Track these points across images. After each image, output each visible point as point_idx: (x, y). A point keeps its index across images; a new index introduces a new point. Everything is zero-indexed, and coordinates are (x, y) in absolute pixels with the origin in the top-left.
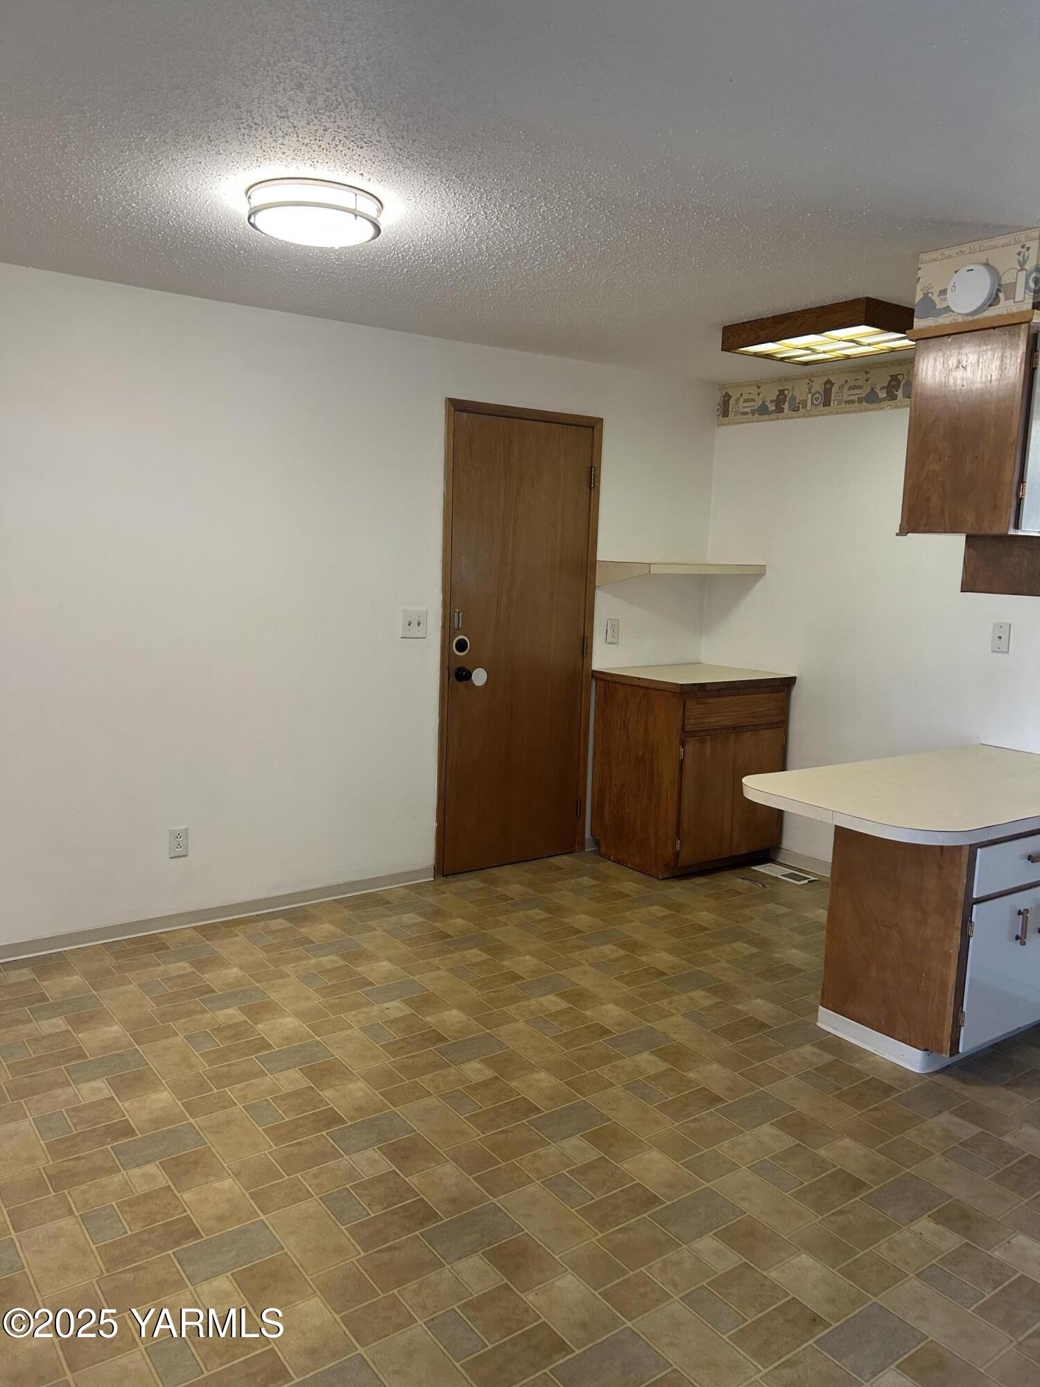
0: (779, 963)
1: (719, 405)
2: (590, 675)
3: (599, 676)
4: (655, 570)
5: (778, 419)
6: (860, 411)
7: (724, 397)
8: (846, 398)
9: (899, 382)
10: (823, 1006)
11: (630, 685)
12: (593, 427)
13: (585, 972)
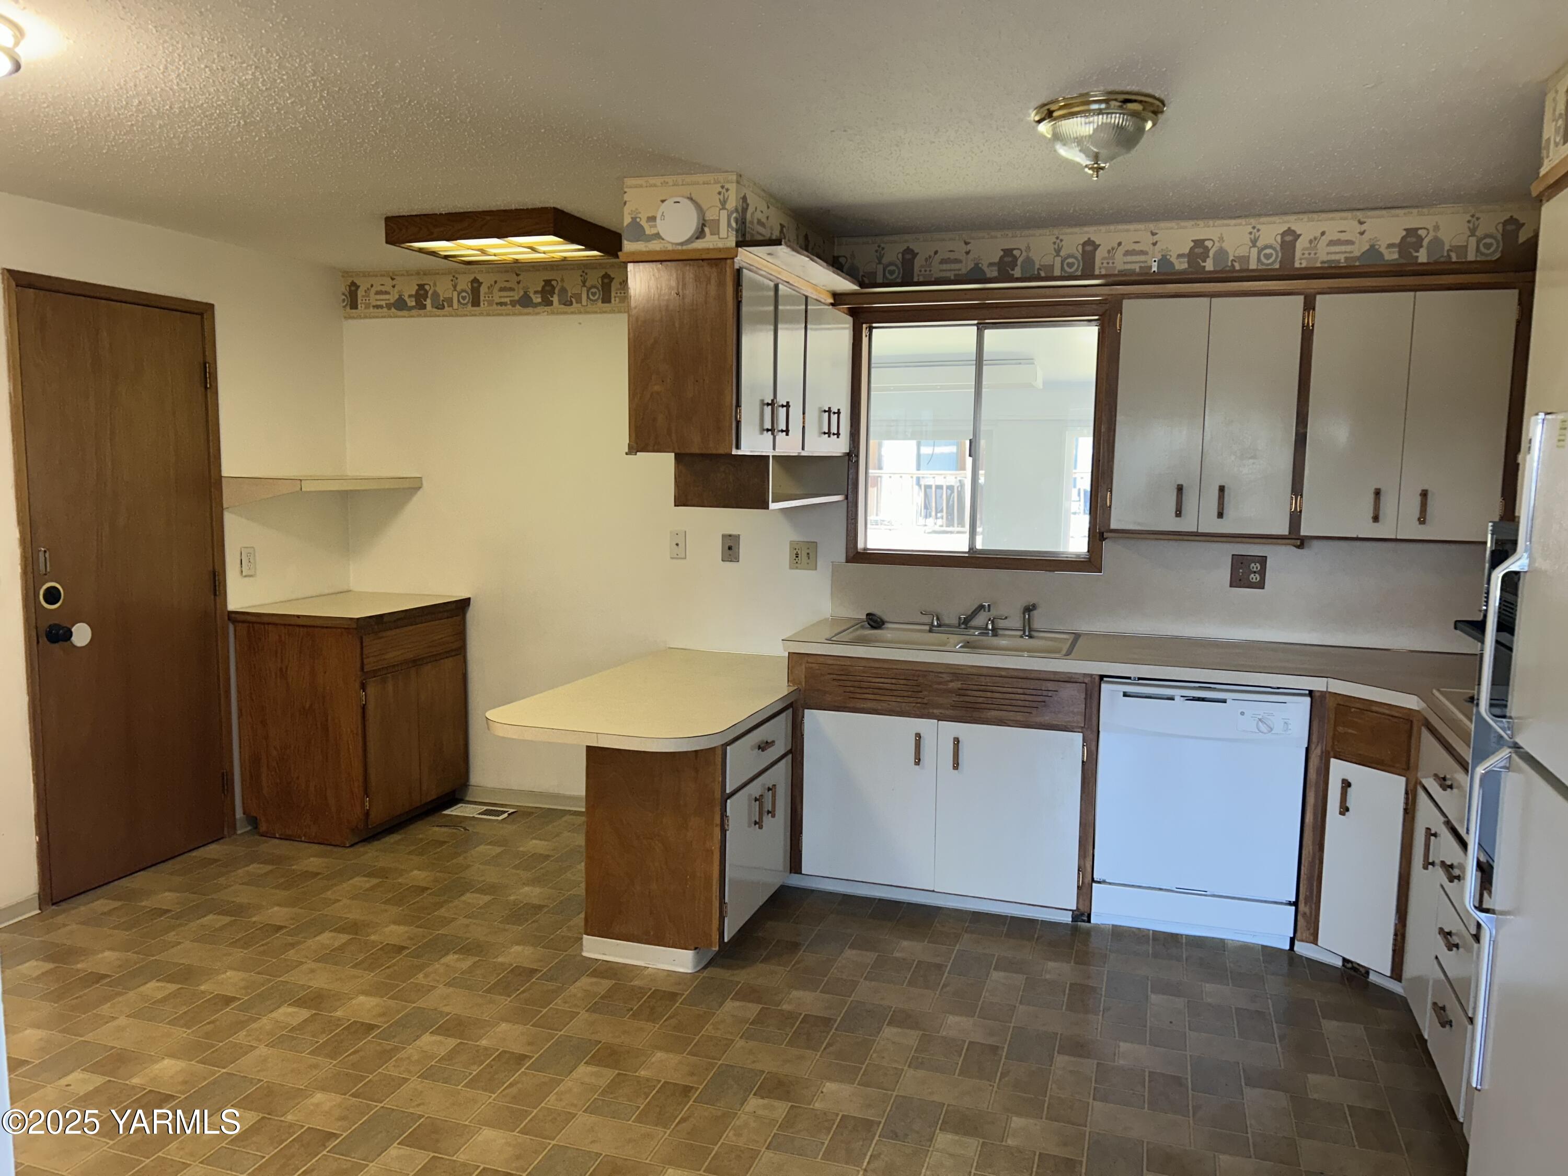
0: (518, 905)
1: (344, 294)
2: (226, 618)
3: (237, 618)
4: (307, 487)
5: (419, 316)
6: (514, 314)
7: (350, 286)
8: (497, 300)
9: (553, 288)
10: (588, 935)
11: (285, 625)
12: (202, 314)
13: (312, 971)
